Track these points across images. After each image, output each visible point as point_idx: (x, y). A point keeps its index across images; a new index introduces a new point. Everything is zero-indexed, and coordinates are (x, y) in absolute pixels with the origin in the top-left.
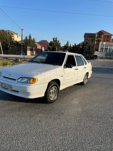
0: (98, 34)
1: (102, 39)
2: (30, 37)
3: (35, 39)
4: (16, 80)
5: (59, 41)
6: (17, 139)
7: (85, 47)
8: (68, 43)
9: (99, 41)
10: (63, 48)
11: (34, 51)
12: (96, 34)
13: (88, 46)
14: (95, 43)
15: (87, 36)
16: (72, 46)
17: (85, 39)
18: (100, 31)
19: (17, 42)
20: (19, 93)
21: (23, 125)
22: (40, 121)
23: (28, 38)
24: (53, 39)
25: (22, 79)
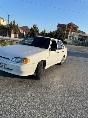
0: (68, 25)
1: (71, 30)
2: (14, 22)
3: (18, 24)
4: (11, 60)
5: (38, 28)
6: (14, 113)
7: (58, 34)
8: (45, 30)
9: (68, 31)
10: (41, 34)
11: (17, 35)
12: (67, 25)
13: (60, 34)
14: (66, 32)
15: (60, 26)
16: (48, 33)
17: (58, 28)
18: (70, 23)
19: (3, 26)
20: (13, 71)
21: (18, 99)
22: (32, 96)
23: (13, 23)
24: (34, 26)
25: (16, 59)
